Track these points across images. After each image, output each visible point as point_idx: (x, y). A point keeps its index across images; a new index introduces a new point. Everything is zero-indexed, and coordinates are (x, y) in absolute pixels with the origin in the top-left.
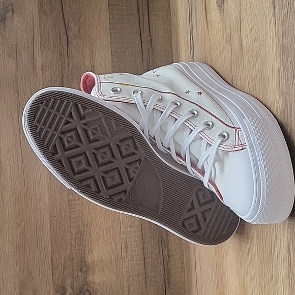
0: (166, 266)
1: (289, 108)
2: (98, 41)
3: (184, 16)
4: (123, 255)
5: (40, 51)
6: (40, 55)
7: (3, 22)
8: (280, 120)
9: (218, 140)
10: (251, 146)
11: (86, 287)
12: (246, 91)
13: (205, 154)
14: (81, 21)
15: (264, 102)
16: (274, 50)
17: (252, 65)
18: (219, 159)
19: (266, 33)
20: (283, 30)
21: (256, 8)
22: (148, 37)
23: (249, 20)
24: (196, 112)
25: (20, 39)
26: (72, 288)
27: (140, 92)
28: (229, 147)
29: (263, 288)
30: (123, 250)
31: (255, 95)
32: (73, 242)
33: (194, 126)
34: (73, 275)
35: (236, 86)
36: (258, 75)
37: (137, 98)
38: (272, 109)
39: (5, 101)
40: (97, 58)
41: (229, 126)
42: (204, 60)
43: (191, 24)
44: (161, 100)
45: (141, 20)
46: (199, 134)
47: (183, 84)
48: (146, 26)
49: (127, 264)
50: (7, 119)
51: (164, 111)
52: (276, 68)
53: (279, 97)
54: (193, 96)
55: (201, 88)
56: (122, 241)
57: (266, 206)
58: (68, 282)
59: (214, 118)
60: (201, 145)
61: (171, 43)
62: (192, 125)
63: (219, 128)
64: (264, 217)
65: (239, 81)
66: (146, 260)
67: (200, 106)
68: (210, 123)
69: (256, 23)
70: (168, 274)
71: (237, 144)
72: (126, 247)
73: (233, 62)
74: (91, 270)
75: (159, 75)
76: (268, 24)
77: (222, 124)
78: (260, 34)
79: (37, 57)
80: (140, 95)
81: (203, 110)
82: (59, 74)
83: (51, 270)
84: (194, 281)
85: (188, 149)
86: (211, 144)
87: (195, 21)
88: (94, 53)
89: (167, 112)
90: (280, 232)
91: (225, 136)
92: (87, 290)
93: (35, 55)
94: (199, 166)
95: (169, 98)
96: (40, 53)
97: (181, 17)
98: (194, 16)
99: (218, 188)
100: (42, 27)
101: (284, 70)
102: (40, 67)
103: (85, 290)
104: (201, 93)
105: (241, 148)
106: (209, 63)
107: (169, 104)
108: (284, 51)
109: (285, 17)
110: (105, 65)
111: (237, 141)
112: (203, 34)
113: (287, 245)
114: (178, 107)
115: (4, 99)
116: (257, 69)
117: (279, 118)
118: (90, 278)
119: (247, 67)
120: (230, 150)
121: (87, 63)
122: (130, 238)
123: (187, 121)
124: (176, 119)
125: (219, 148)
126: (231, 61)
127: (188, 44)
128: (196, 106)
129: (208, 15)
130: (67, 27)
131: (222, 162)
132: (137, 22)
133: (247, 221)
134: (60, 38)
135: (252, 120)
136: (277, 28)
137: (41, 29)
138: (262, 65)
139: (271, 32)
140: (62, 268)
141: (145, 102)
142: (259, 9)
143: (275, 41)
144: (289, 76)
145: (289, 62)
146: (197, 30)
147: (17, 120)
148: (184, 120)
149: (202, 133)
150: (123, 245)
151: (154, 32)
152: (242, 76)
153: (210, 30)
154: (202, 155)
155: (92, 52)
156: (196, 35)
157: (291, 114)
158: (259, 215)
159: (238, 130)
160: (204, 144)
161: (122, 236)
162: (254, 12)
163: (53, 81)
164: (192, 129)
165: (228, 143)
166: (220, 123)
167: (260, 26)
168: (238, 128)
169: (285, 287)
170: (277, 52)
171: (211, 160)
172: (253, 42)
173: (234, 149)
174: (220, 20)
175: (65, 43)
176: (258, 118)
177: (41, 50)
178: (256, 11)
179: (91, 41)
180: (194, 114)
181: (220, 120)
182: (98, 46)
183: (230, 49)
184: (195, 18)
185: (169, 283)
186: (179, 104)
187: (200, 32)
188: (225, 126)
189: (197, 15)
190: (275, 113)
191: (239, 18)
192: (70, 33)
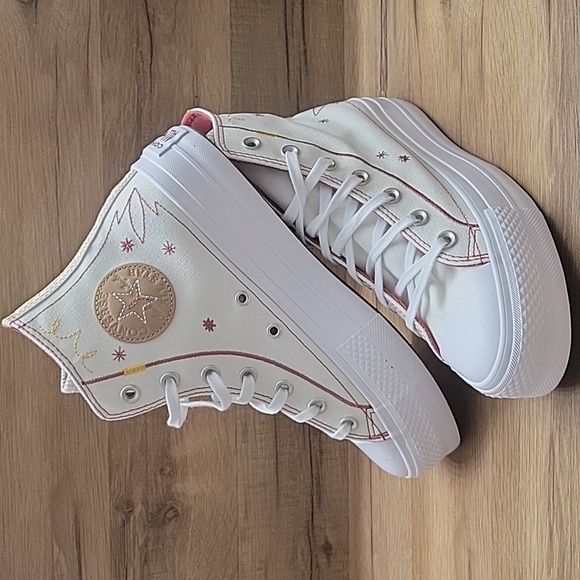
0: (314, 472)
1: (566, 194)
2: (208, 49)
3: (371, 10)
4: (238, 447)
5: (100, 64)
6: (100, 70)
7: (34, 4)
8: (548, 215)
9: (437, 246)
10: (498, 260)
11: (171, 502)
12: (486, 156)
13: (412, 269)
14: (178, 8)
15: (519, 179)
16: (545, 87)
17: (500, 111)
18: (437, 281)
19: (531, 55)
20: (563, 52)
21: (513, 7)
22: (300, 47)
23: (499, 30)
24: (397, 193)
25: (63, 38)
26: (145, 503)
27: (296, 150)
28: (457, 259)
29: (499, 512)
30: (239, 438)
31: (503, 166)
32: (148, 421)
33: (393, 218)
34: (147, 481)
35: (467, 148)
36: (511, 130)
37: (290, 161)
38: (535, 194)
39: (32, 154)
40: (205, 80)
41: (457, 221)
42: (406, 95)
43: (384, 26)
44: (333, 167)
45: (289, 12)
46: (403, 233)
47: (373, 140)
48: (298, 24)
49: (245, 464)
50: (36, 188)
51: (339, 188)
52: (547, 119)
53: (550, 174)
54: (392, 163)
55: (406, 148)
56: (239, 421)
57: (520, 367)
58: (138, 493)
59: (430, 205)
60: (405, 253)
61: (341, 57)
62: (390, 216)
63: (440, 224)
64: (514, 386)
65: (473, 138)
66: (281, 459)
67: (404, 183)
68: (424, 215)
69: (513, 35)
70: (318, 485)
71: (471, 254)
72: (245, 432)
73: (463, 103)
74: (179, 472)
75: (327, 121)
76: (536, 39)
77: (446, 217)
78: (520, 55)
79: (95, 75)
80: (296, 156)
81: (411, 190)
82: (133, 108)
83: (107, 469)
84: (366, 499)
85: (380, 260)
86: (425, 252)
87: (392, 21)
88: (200, 71)
89: (344, 190)
90: (538, 413)
91: (450, 240)
92: (172, 508)
93: (90, 70)
94: (399, 290)
95: (349, 164)
96: (100, 67)
97: (365, 11)
98: (392, 11)
99: (432, 330)
100: (106, 17)
101: (561, 124)
102: (99, 93)
103: (167, 507)
104: (405, 159)
105: (479, 261)
106: (417, 101)
107: (349, 176)
108: (563, 91)
109: (568, 28)
110: (220, 94)
111: (471, 248)
112: (407, 45)
113: (548, 436)
114: (364, 182)
115: (32, 150)
116: (510, 118)
117: (548, 210)
118: (178, 487)
119: (490, 114)
120: (460, 264)
121: (187, 89)
122: (252, 416)
123: (382, 209)
124: (361, 204)
125: (439, 259)
126: (460, 101)
127: (376, 62)
128: (398, 182)
129: (419, 12)
130: (151, 19)
131: (442, 286)
132: (282, 15)
133: (482, 391)
134: (138, 40)
135: (500, 212)
136: (551, 48)
137: (102, 21)
138: (519, 112)
139: (541, 54)
140: (128, 467)
141: (305, 170)
142: (520, 9)
143: (546, 70)
144: (570, 136)
145: (571, 112)
146: (395, 38)
147: (54, 191)
148: (375, 206)
149: (408, 231)
150: (239, 428)
151: (311, 35)
152: (479, 131)
153: (421, 39)
154: (407, 270)
155: (196, 68)
156: (393, 48)
157: (569, 204)
158: (507, 381)
159: (474, 229)
160: (410, 252)
161: (238, 412)
162: (510, 13)
163: (122, 120)
164: (391, 223)
165: (456, 251)
166: (442, 214)
167: (519, 40)
168: (474, 226)
169: (540, 511)
170: (550, 91)
171: (422, 282)
172: (505, 69)
173: (466, 263)
174: (443, 24)
175: (146, 51)
176: (510, 209)
177: (102, 61)
178: (515, 12)
179: (195, 47)
180: (393, 195)
181: (442, 210)
182: (208, 58)
183: (459, 79)
184: (392, 17)
185: (319, 501)
186: (366, 176)
187: (401, 42)
188: (451, 221)
189: (397, 10)
190: (540, 201)
191: (480, 22)
192: (156, 32)
